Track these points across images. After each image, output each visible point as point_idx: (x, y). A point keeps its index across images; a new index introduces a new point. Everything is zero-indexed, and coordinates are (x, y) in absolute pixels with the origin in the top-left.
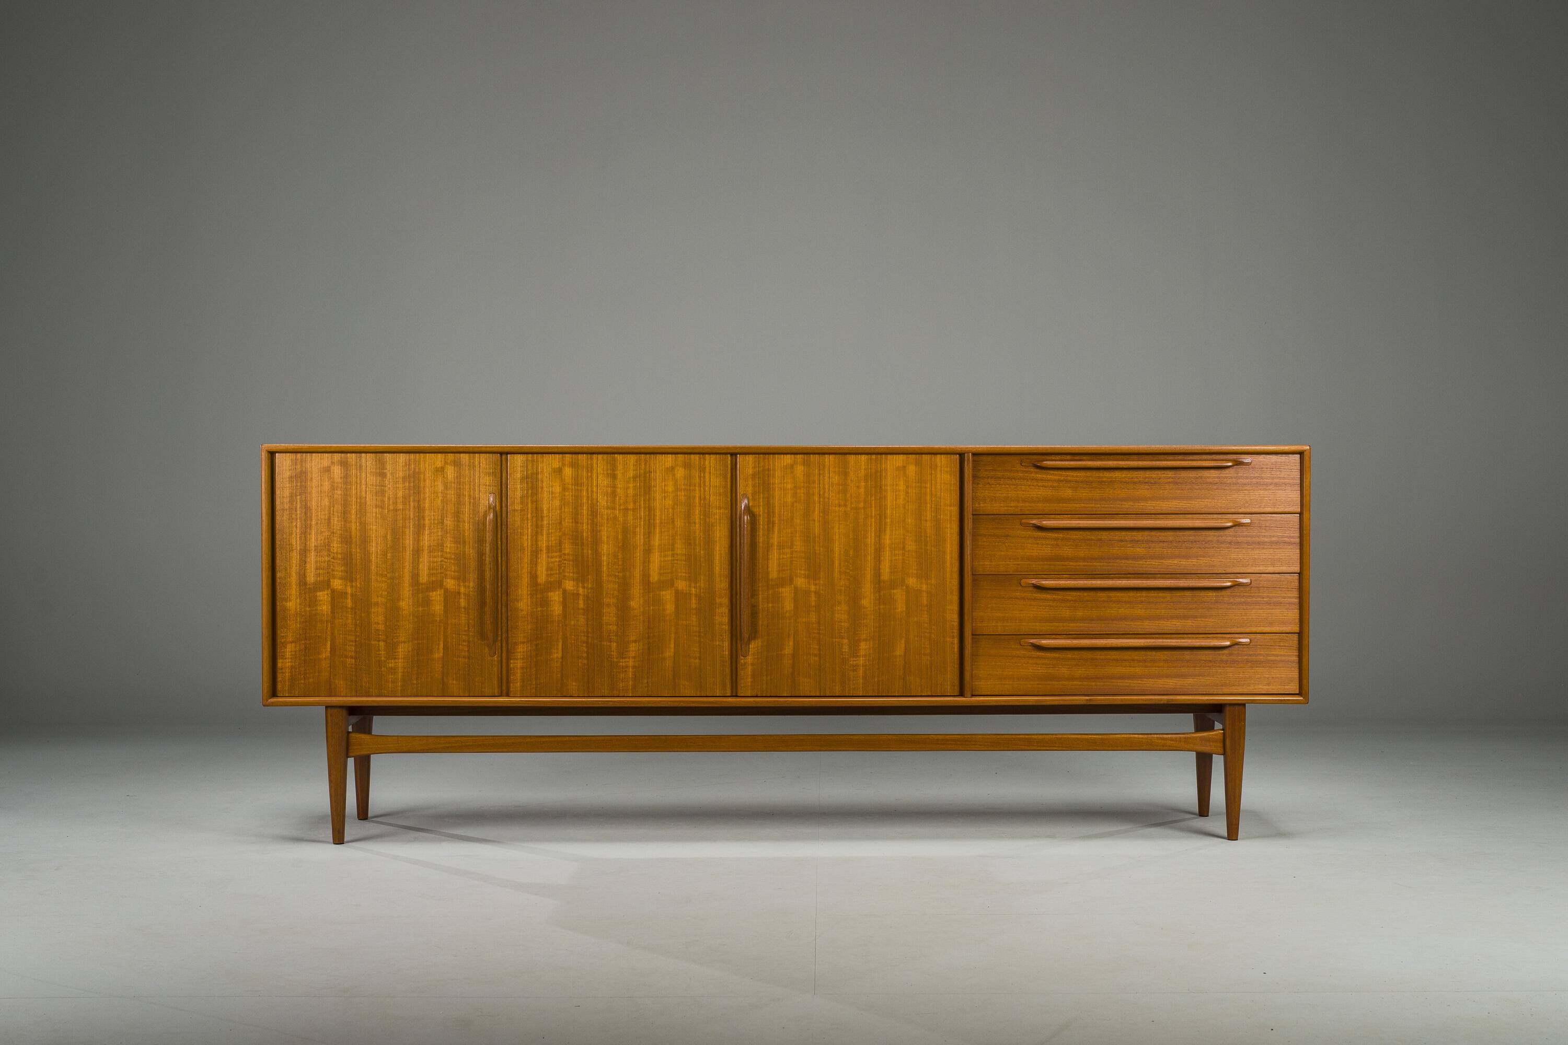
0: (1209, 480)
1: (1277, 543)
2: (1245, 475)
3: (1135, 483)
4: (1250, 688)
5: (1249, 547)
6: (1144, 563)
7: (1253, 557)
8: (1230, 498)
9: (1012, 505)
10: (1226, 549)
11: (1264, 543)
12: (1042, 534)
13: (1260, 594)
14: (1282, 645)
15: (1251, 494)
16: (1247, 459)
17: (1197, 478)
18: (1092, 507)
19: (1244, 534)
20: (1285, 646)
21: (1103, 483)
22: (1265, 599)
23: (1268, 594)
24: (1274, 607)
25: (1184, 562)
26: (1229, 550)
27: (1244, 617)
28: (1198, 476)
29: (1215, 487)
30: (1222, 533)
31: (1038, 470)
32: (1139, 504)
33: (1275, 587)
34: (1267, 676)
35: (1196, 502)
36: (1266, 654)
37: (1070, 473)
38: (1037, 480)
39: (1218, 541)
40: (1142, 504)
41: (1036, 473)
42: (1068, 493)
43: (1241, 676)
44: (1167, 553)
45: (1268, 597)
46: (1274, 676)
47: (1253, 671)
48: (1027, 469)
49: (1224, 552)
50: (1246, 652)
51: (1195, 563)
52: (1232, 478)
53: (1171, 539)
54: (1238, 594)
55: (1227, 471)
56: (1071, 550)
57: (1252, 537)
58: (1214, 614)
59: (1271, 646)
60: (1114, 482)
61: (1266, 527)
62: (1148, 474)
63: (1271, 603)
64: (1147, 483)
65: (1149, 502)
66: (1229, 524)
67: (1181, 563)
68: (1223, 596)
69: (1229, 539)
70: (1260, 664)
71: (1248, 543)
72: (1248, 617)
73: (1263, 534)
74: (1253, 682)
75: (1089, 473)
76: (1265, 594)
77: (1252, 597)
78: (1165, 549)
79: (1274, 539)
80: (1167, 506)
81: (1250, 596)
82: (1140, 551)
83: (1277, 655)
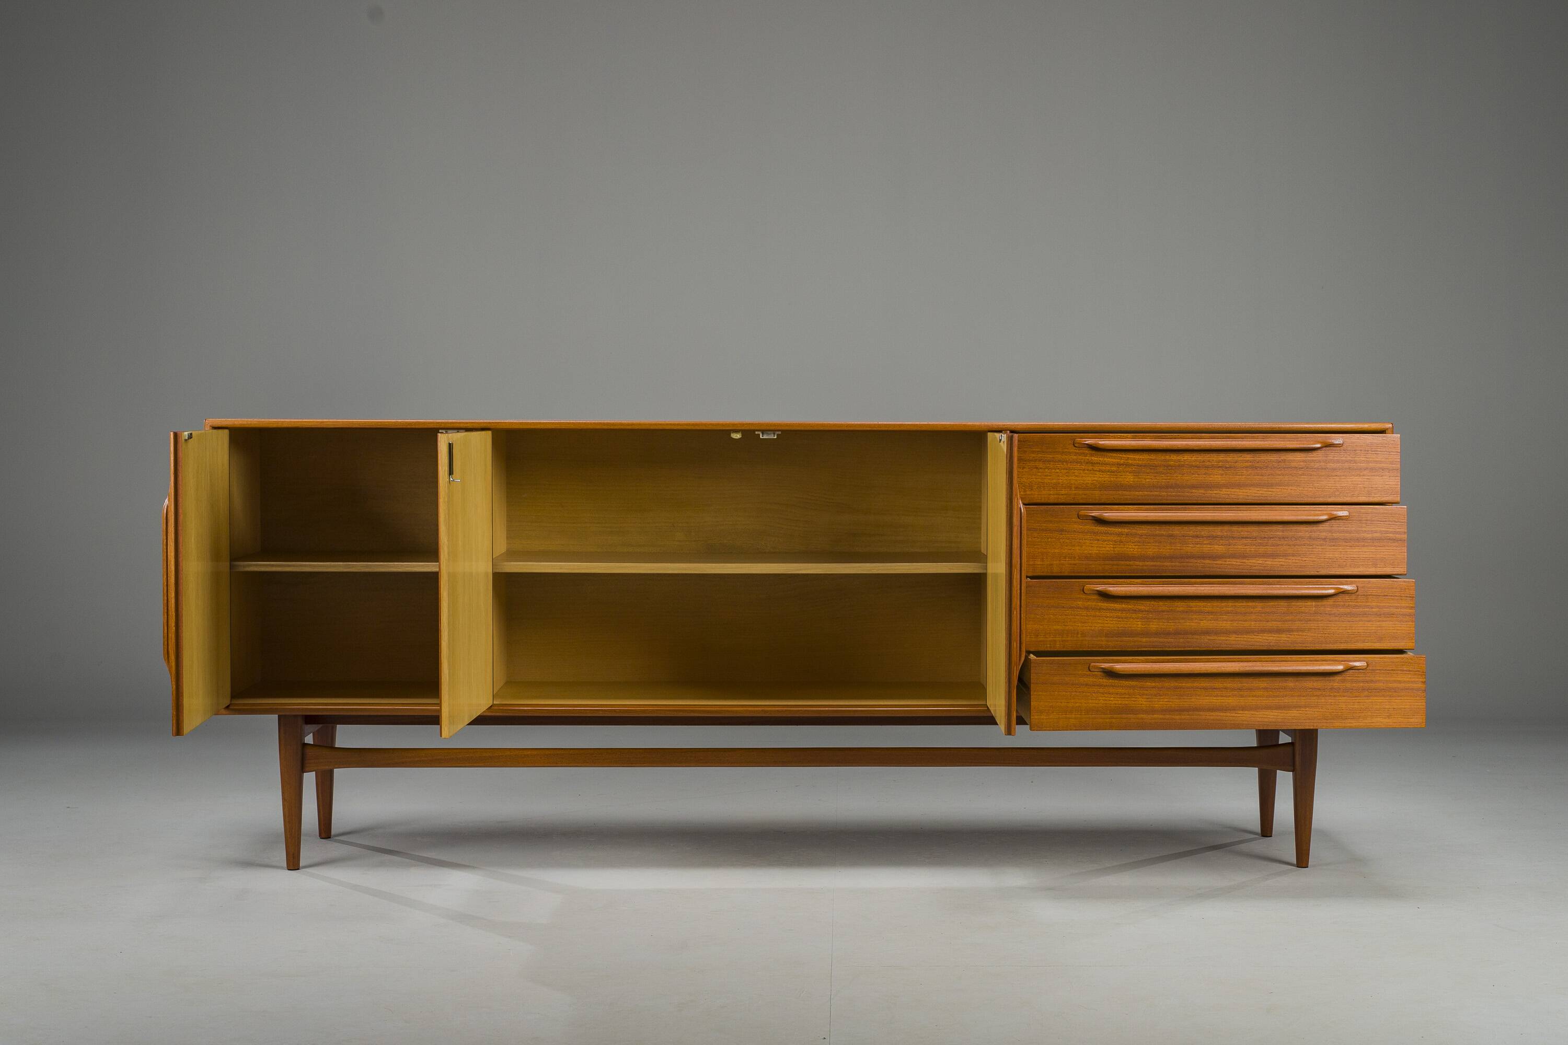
0: (1293, 464)
1: (1379, 539)
2: (1336, 458)
3: (1207, 467)
4: (1366, 721)
5: (1347, 544)
6: (1223, 563)
7: (1352, 556)
8: (1318, 485)
9: (1063, 492)
10: (1320, 547)
11: (1364, 539)
12: (1103, 528)
13: (1368, 604)
14: (1405, 669)
15: (1343, 480)
16: (1338, 439)
17: (1279, 462)
18: (1156, 495)
19: (1342, 528)
20: (1409, 671)
21: (1170, 468)
22: (1374, 610)
23: (1378, 604)
24: (1385, 619)
25: (1269, 562)
26: (1322, 547)
27: (1349, 631)
28: (1280, 459)
29: (1300, 472)
30: (1314, 528)
31: (1094, 452)
32: (1211, 492)
33: (1387, 595)
34: (1387, 707)
35: (1278, 490)
36: (1387, 681)
37: (1131, 456)
38: (1093, 464)
39: (1310, 538)
40: (1215, 492)
41: (1092, 455)
42: (1129, 479)
43: (1356, 706)
44: (1250, 551)
45: (1378, 607)
46: (1395, 707)
47: (1370, 701)
48: (1081, 451)
49: (1317, 550)
50: (1361, 678)
51: (1283, 564)
52: (1320, 461)
53: (1255, 534)
54: (1342, 603)
55: (1315, 454)
56: (1137, 547)
57: (1350, 532)
58: (1313, 628)
59: (1392, 670)
60: (1183, 466)
61: (1367, 520)
62: (1222, 457)
63: (1380, 615)
64: (1221, 467)
65: (1224, 490)
66: (1325, 517)
67: (1267, 562)
68: (1324, 605)
69: (1323, 535)
70: (1378, 692)
71: (1346, 540)
72: (1353, 631)
73: (1364, 529)
74: (1370, 714)
75: (1153, 456)
76: (1374, 604)
77: (1359, 607)
78: (1247, 547)
79: (1376, 535)
80: (1245, 494)
81: (1357, 606)
82: (1219, 548)
83: (1400, 682)
